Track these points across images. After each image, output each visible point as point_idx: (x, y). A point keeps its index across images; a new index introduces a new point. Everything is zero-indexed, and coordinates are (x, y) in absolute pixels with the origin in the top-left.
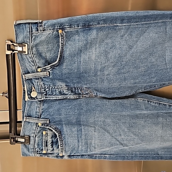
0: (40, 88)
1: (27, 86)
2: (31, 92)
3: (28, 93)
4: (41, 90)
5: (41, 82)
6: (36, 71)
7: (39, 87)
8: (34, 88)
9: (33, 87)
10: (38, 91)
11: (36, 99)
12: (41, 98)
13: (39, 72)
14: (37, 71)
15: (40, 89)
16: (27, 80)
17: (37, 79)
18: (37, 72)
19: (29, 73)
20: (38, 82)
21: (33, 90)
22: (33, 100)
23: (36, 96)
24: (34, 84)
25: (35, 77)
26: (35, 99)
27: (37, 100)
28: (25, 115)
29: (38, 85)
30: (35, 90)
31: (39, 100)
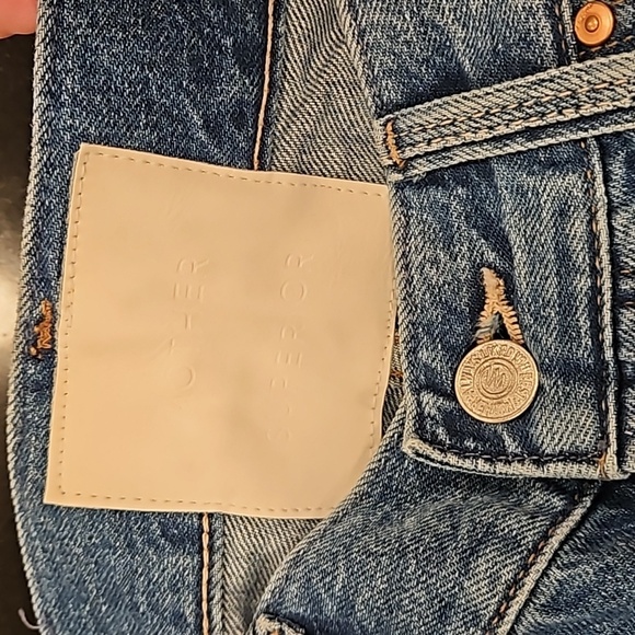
0: (596, 290)
1: (416, 259)
2: (456, 354)
3: (424, 355)
4: (597, 329)
5: (611, 211)
6: (547, 37)
7: (583, 283)
8: (510, 295)
9: (490, 279)
10: (550, 341)
11: (511, 446)
12: (586, 441)
13: (584, 52)
14: (559, 37)
15: (595, 309)
16: (433, 179)
17: (553, 164)
18: (562, 60)
19: (453, 82)
20: (562, 213)
21: (486, 320)
22: (468, 464)
23: (526, 415)
24: (502, 246)
25: (531, 134)
26: (497, 453)
27: (527, 470)
28: (281, 592)
29: (564, 255)
30: (513, 330)
31: (556, 470)
